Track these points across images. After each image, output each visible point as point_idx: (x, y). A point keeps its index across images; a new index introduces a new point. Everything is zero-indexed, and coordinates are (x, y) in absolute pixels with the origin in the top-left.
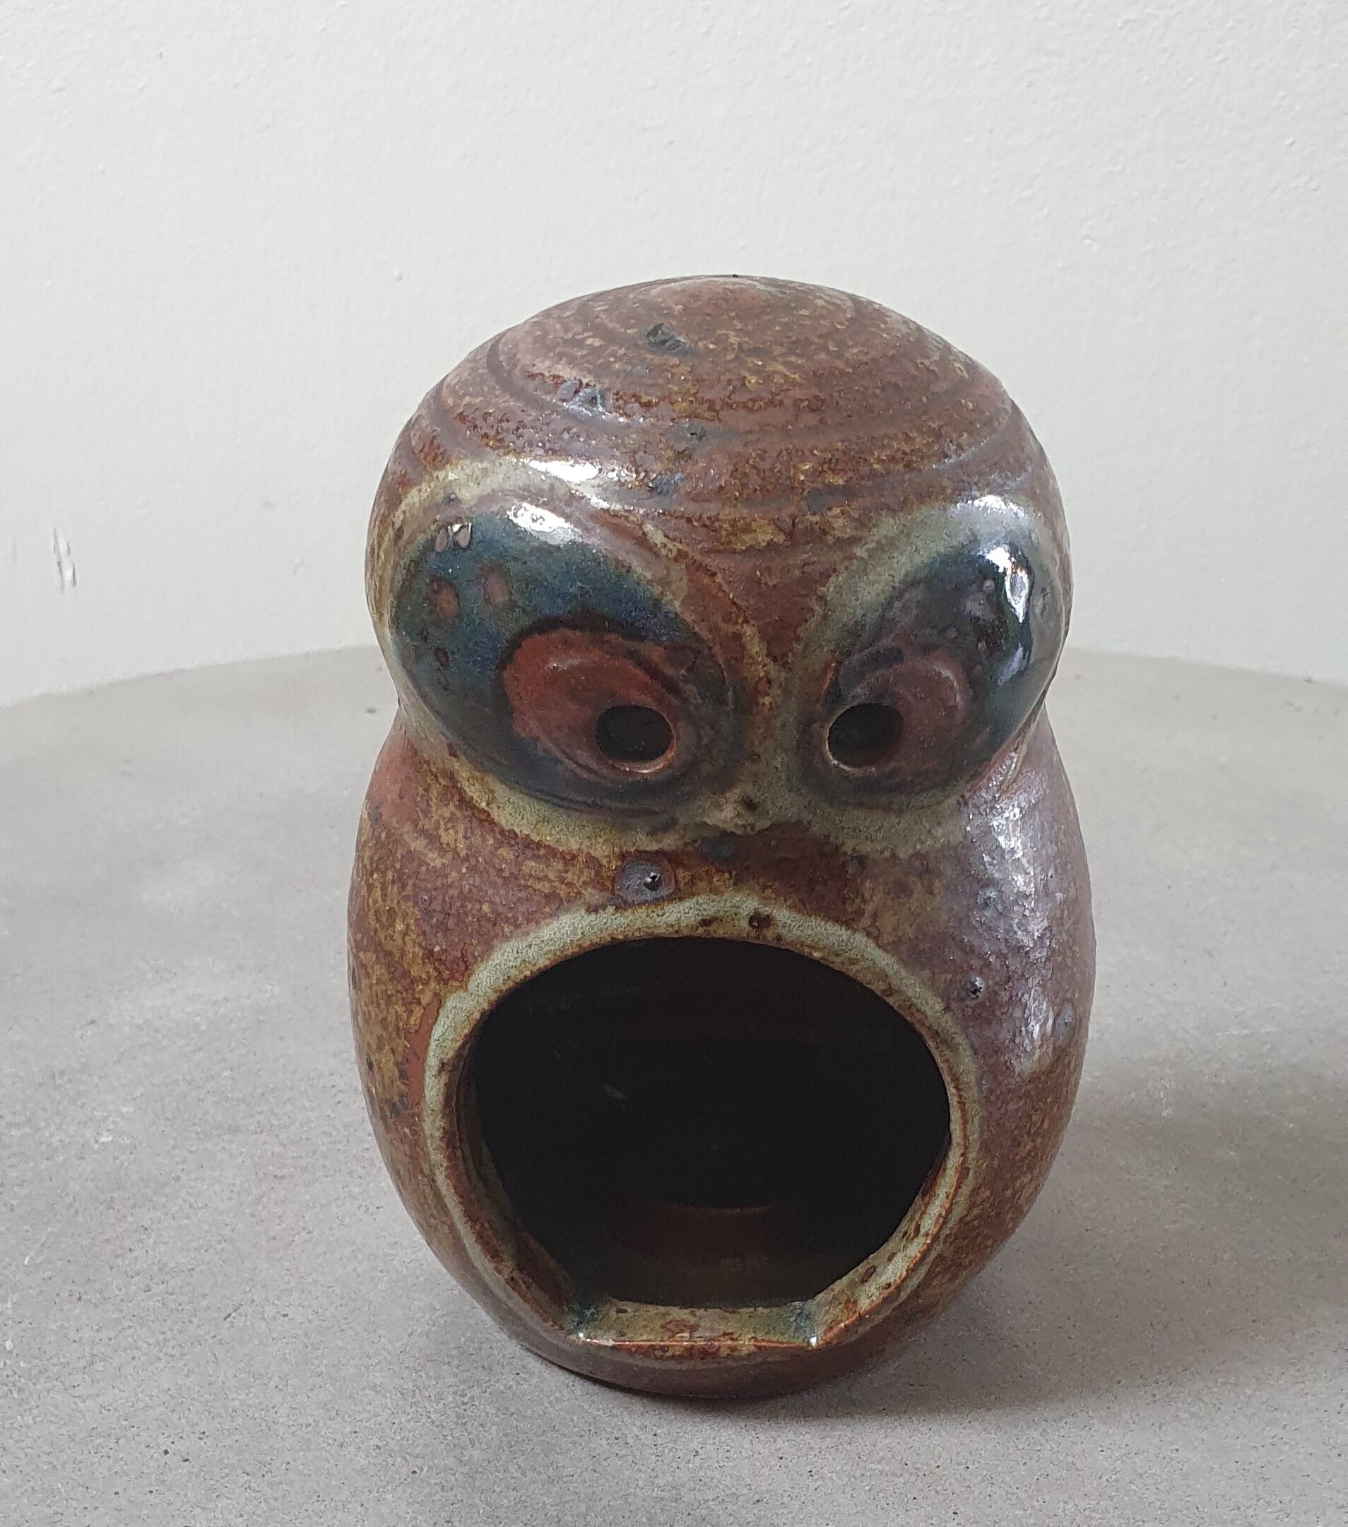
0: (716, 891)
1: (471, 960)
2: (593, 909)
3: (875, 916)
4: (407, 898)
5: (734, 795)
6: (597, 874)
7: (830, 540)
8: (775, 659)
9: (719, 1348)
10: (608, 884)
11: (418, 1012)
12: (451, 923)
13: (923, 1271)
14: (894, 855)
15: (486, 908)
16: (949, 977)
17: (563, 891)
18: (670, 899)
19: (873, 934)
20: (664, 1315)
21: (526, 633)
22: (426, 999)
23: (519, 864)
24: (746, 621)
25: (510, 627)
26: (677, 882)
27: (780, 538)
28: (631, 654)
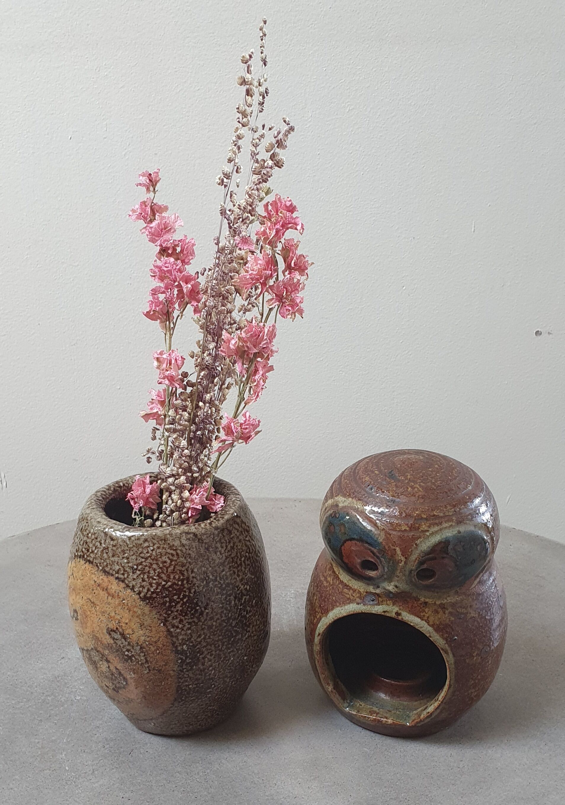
0: (387, 604)
1: (329, 610)
2: (358, 604)
3: (428, 617)
4: (318, 591)
5: (393, 584)
6: (360, 595)
7: (420, 530)
8: (403, 556)
9: (382, 721)
10: (362, 598)
11: (316, 620)
12: (326, 600)
13: (438, 711)
14: (435, 603)
15: (334, 598)
16: (447, 635)
17: (352, 598)
18: (376, 605)
19: (428, 622)
20: (371, 708)
21: (347, 540)
22: (318, 617)
23: (343, 590)
24: (397, 546)
25: (344, 539)
26: (379, 601)
27: (408, 529)
28: (370, 550)
